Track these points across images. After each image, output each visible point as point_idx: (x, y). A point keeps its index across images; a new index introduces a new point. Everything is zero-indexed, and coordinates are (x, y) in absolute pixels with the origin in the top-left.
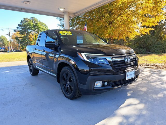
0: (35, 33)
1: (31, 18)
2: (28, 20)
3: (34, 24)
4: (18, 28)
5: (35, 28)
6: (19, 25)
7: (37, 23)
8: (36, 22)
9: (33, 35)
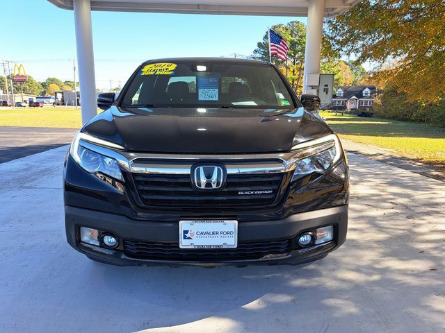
0: (294, 63)
1: (289, 24)
2: (281, 29)
3: (293, 39)
4: (256, 51)
5: (294, 51)
6: (260, 45)
7: (301, 37)
8: (300, 34)
9: (287, 68)
